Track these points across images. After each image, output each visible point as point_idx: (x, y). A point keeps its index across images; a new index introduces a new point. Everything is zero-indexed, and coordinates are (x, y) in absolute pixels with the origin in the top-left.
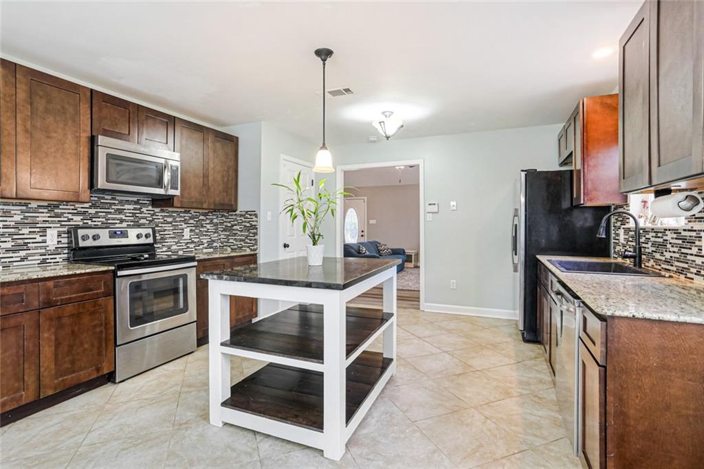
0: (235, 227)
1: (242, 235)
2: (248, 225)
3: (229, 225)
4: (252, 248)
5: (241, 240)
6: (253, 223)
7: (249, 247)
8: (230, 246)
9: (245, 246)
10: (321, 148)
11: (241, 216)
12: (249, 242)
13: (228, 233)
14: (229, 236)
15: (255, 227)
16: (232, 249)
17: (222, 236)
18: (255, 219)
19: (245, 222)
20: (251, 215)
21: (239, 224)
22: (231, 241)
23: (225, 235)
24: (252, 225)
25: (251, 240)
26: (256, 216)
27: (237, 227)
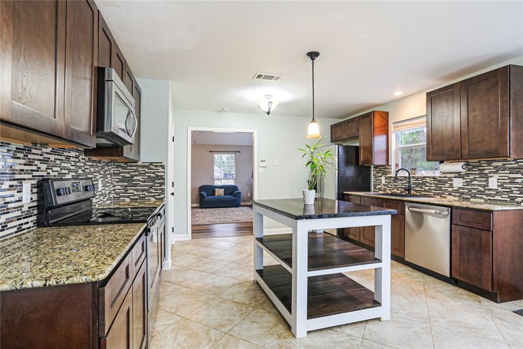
0: (135, 178)
1: (144, 186)
2: (153, 175)
3: (128, 175)
4: (158, 197)
5: (143, 190)
6: (159, 174)
7: (154, 196)
8: (128, 197)
9: (149, 196)
10: (312, 121)
11: (144, 166)
12: (154, 191)
13: (127, 184)
14: (126, 186)
15: (162, 178)
16: (131, 199)
17: (117, 187)
18: (161, 170)
19: (149, 173)
20: (156, 166)
21: (140, 175)
22: (130, 191)
23: (121, 186)
24: (157, 176)
25: (155, 190)
26: (163, 167)
27: (140, 178)
